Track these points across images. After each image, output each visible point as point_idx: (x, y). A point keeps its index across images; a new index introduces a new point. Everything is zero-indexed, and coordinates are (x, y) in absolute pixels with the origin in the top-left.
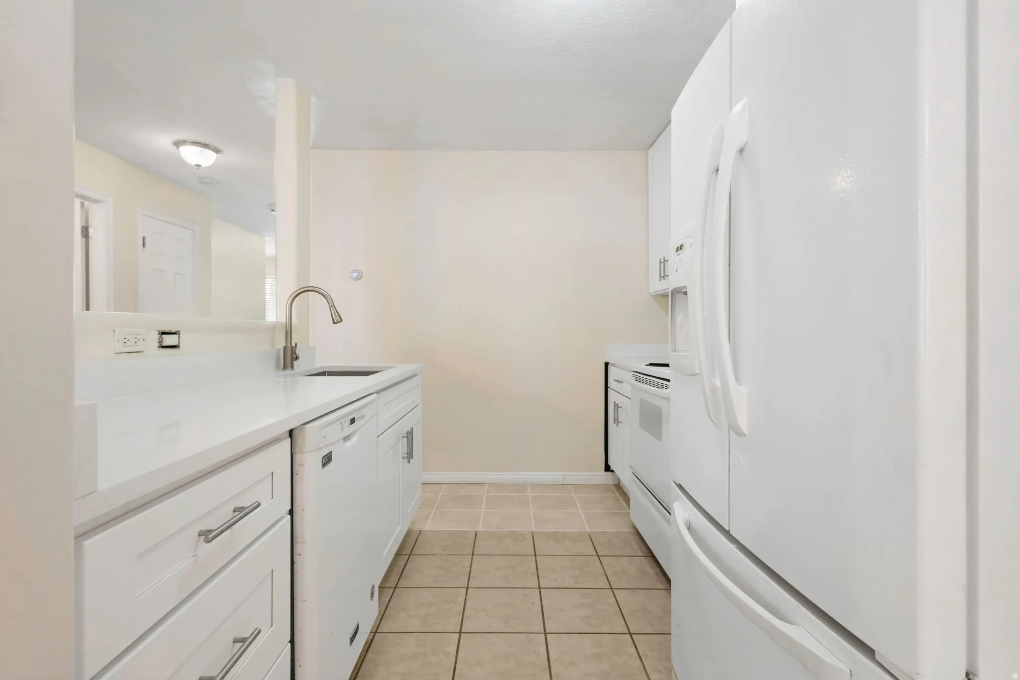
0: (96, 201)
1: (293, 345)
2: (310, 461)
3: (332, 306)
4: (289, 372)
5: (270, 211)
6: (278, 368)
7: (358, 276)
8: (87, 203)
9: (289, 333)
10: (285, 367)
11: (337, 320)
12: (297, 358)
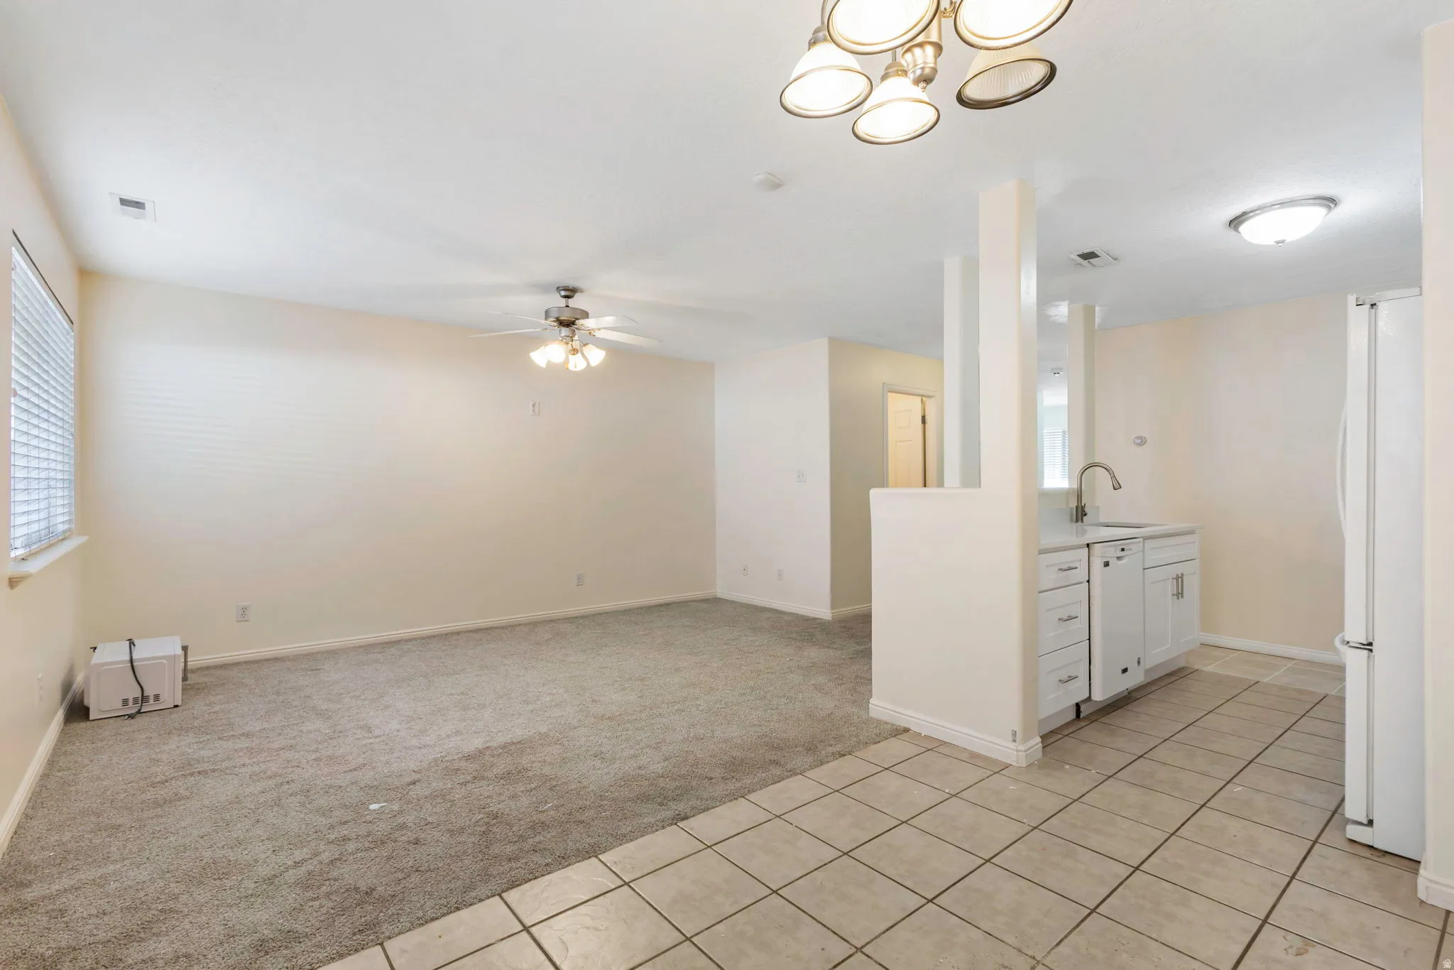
0: (929, 397)
1: (1083, 505)
2: (1097, 564)
3: (1113, 477)
4: (1080, 523)
5: (1053, 374)
6: (1071, 520)
7: (1142, 442)
8: (924, 399)
9: (1079, 497)
10: (1077, 521)
11: (1117, 487)
12: (1085, 515)
